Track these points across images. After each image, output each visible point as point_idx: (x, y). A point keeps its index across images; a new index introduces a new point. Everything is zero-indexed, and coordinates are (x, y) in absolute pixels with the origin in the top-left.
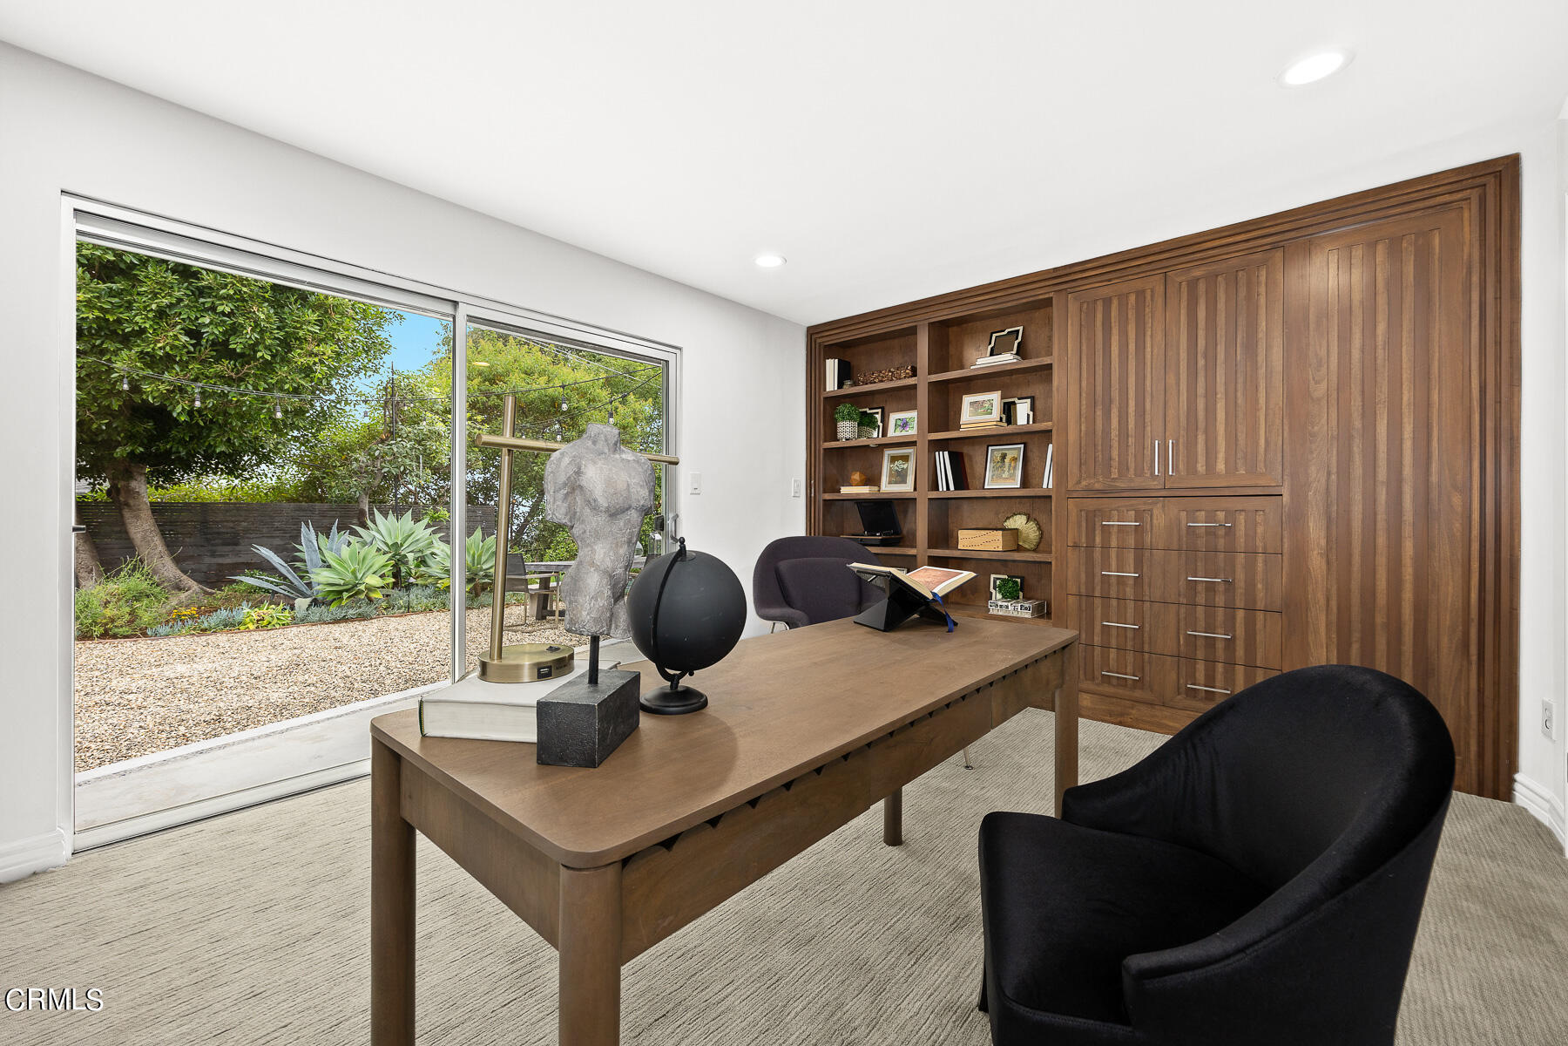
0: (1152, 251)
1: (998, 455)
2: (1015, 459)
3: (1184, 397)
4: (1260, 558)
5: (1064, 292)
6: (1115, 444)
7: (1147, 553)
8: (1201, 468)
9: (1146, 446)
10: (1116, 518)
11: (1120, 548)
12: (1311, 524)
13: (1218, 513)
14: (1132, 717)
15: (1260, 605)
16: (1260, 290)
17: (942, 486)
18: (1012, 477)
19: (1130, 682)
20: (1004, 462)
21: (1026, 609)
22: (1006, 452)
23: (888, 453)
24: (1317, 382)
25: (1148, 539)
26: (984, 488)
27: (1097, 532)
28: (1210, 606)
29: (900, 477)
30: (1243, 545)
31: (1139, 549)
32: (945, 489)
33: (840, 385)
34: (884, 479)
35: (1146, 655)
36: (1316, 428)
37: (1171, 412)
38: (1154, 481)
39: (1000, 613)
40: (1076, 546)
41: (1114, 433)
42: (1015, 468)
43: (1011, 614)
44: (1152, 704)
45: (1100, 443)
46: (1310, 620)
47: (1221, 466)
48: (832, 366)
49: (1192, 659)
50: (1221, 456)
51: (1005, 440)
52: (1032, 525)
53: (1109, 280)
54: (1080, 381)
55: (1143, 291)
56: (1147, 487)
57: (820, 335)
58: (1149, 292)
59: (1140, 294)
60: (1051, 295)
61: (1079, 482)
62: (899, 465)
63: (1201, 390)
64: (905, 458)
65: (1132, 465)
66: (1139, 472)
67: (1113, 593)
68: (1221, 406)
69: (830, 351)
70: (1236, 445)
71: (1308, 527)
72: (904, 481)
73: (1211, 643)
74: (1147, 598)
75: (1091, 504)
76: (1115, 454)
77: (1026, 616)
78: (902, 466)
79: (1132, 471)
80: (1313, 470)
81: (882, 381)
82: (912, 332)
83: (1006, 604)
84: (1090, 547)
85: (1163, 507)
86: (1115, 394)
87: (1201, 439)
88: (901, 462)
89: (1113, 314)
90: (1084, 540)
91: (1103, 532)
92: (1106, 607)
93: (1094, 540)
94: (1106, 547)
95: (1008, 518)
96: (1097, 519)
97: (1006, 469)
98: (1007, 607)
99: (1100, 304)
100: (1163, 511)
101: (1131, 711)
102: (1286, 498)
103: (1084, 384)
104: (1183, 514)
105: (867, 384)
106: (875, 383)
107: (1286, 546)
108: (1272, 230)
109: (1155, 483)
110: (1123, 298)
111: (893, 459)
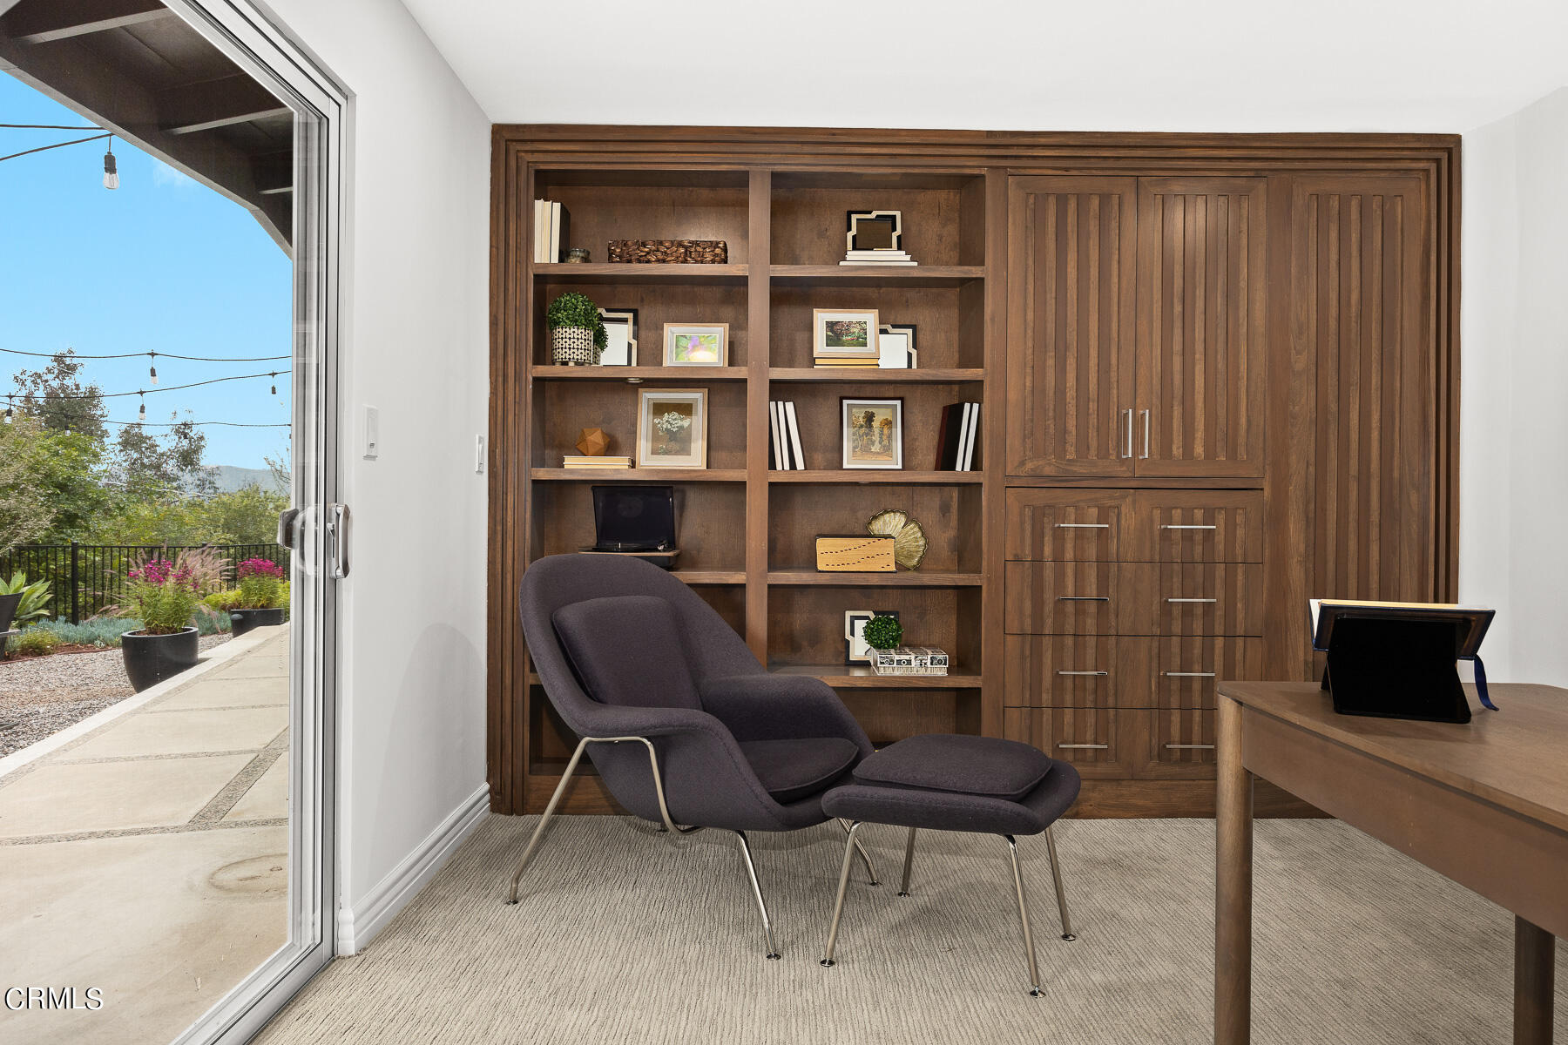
0: (1126, 142)
1: (860, 416)
2: (888, 423)
3: (1157, 352)
4: (1240, 569)
5: (1002, 171)
6: (1072, 410)
7: (1114, 568)
8: (1177, 450)
9: (1111, 416)
10: (1073, 518)
11: (1079, 561)
12: (1291, 526)
13: (1196, 511)
14: (1092, 803)
15: (1240, 630)
16: (1241, 226)
17: (782, 461)
18: (887, 450)
19: (1090, 754)
20: (871, 426)
21: (940, 662)
22: (874, 410)
23: (648, 396)
24: (1298, 353)
25: (1113, 547)
26: (841, 468)
27: (1046, 539)
28: (1186, 636)
29: (676, 442)
30: (1222, 553)
31: (1103, 562)
32: (787, 467)
33: (564, 256)
34: (643, 446)
35: (1112, 712)
36: (1297, 408)
37: (1142, 372)
38: (1121, 466)
39: (897, 673)
40: (1018, 560)
41: (1071, 394)
42: (890, 437)
43: (914, 673)
44: (1117, 780)
45: (1052, 407)
46: (1289, 643)
47: (1199, 450)
48: (547, 216)
49: (1164, 709)
50: (1200, 434)
51: (868, 391)
52: (913, 529)
53: (1067, 169)
54: (1025, 311)
55: (1109, 196)
56: (1113, 474)
57: (529, 147)
58: (1115, 200)
59: (1105, 198)
60: (984, 171)
61: (1022, 463)
62: (672, 420)
63: (1177, 347)
64: (686, 409)
65: (1094, 443)
66: (1103, 453)
67: (1069, 629)
68: (1199, 368)
69: (548, 184)
70: (1216, 424)
71: (1289, 528)
72: (685, 450)
73: (1186, 683)
74: (1113, 632)
75: (1039, 498)
76: (1071, 424)
77: (940, 674)
78: (680, 423)
79: (1093, 452)
80: (1293, 458)
81: (664, 261)
82: (740, 181)
83: (907, 657)
84: (1038, 560)
85: (1134, 502)
86: (1072, 336)
87: (1177, 412)
88: (676, 415)
89: (1069, 220)
90: (1028, 551)
91: (1055, 538)
92: (1058, 650)
93: (1042, 551)
94: (1058, 559)
95: (875, 518)
96: (1046, 520)
97: (876, 438)
98: (909, 662)
99: (1052, 201)
100: (1134, 509)
101: (1091, 794)
102: (1267, 492)
103: (1030, 315)
104: (1157, 513)
105: (629, 261)
106: (648, 262)
107: (1267, 552)
108: (1260, 153)
109: (1124, 468)
110: (1082, 199)
111: (659, 409)
